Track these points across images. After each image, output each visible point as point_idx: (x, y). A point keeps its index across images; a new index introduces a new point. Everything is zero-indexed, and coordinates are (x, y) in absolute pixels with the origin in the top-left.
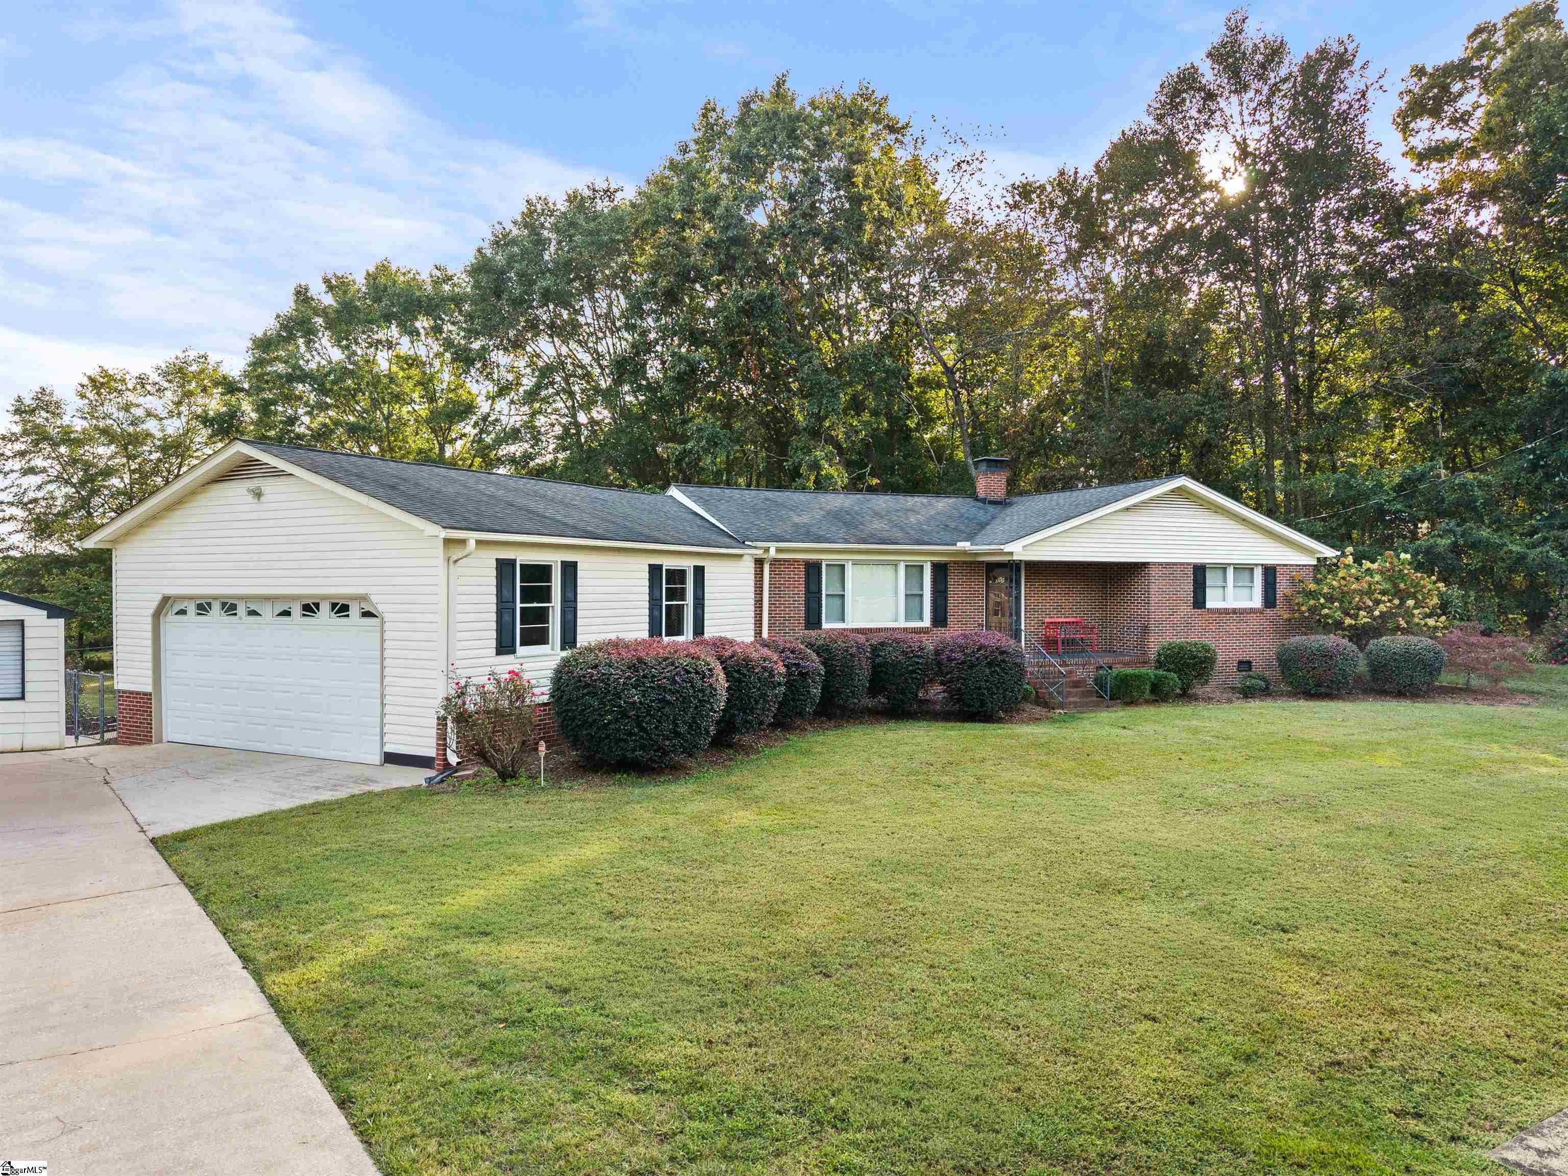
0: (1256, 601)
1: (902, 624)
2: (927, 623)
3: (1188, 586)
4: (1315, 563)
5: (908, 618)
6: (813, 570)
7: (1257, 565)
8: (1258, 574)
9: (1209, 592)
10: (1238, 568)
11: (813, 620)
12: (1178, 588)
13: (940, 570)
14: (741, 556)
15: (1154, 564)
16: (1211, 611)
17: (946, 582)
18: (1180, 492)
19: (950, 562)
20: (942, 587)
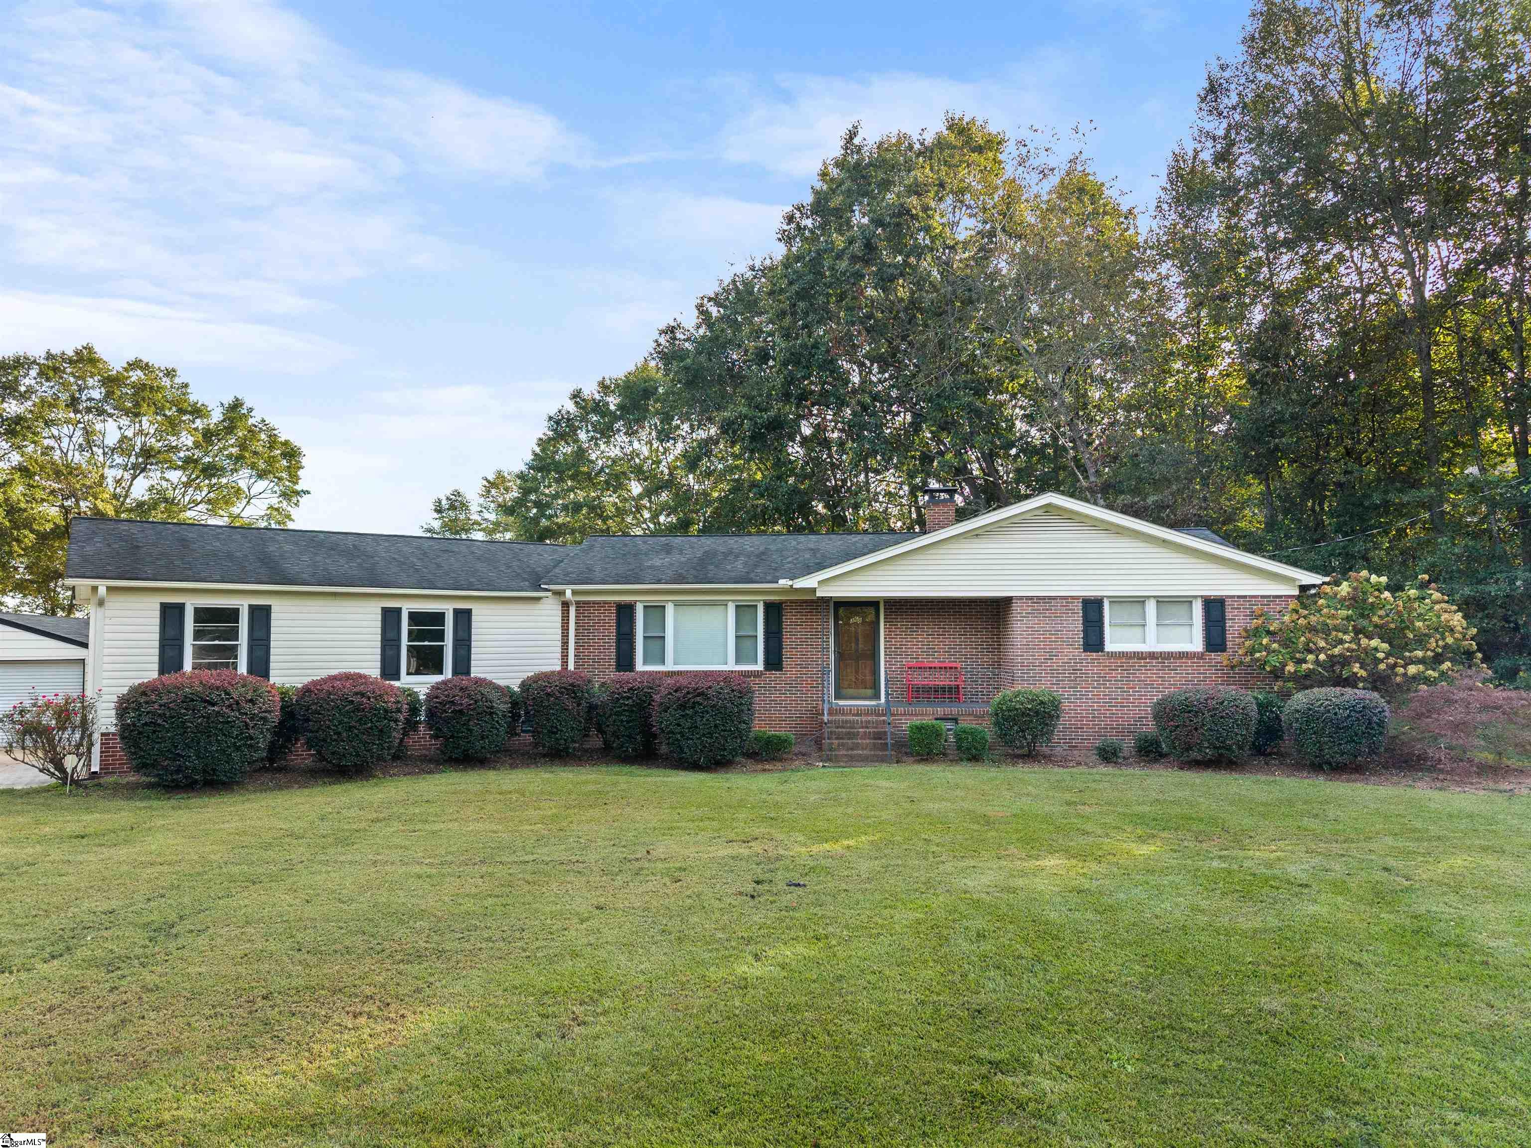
0: (1195, 642)
1: (731, 666)
2: (760, 667)
3: (1075, 624)
4: (1296, 592)
5: (738, 661)
6: (625, 612)
7: (1195, 597)
8: (1198, 609)
9: (1108, 631)
10: (1162, 602)
11: (625, 661)
12: (1059, 627)
13: (774, 611)
14: (538, 599)
15: (1021, 598)
16: (1113, 655)
17: (780, 623)
18: (1048, 509)
19: (786, 601)
20: (774, 628)
